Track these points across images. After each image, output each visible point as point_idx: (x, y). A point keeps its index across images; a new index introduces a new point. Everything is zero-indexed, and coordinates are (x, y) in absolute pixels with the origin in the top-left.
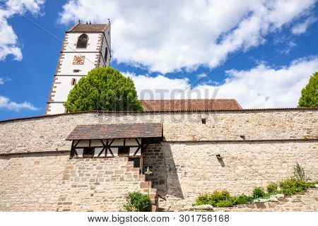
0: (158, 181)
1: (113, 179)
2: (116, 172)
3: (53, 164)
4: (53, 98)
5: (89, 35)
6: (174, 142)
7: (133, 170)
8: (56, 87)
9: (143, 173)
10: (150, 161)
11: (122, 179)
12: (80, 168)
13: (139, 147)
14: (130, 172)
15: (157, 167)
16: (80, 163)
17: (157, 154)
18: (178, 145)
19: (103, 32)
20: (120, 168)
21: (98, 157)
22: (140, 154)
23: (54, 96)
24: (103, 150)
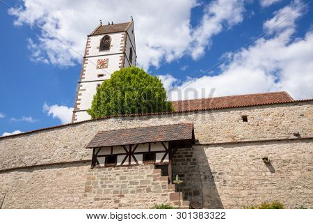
0: (192, 191)
1: (139, 191)
2: (142, 182)
3: (74, 175)
4: (78, 106)
5: (111, 36)
6: (208, 145)
7: (161, 180)
8: (81, 94)
9: (173, 183)
10: (182, 168)
11: (149, 190)
12: (102, 179)
13: (166, 152)
14: (158, 181)
15: (190, 175)
16: (101, 173)
17: (189, 160)
18: (213, 148)
19: (126, 32)
20: (145, 178)
21: (122, 166)
22: (168, 161)
23: (79, 104)
24: (126, 157)
